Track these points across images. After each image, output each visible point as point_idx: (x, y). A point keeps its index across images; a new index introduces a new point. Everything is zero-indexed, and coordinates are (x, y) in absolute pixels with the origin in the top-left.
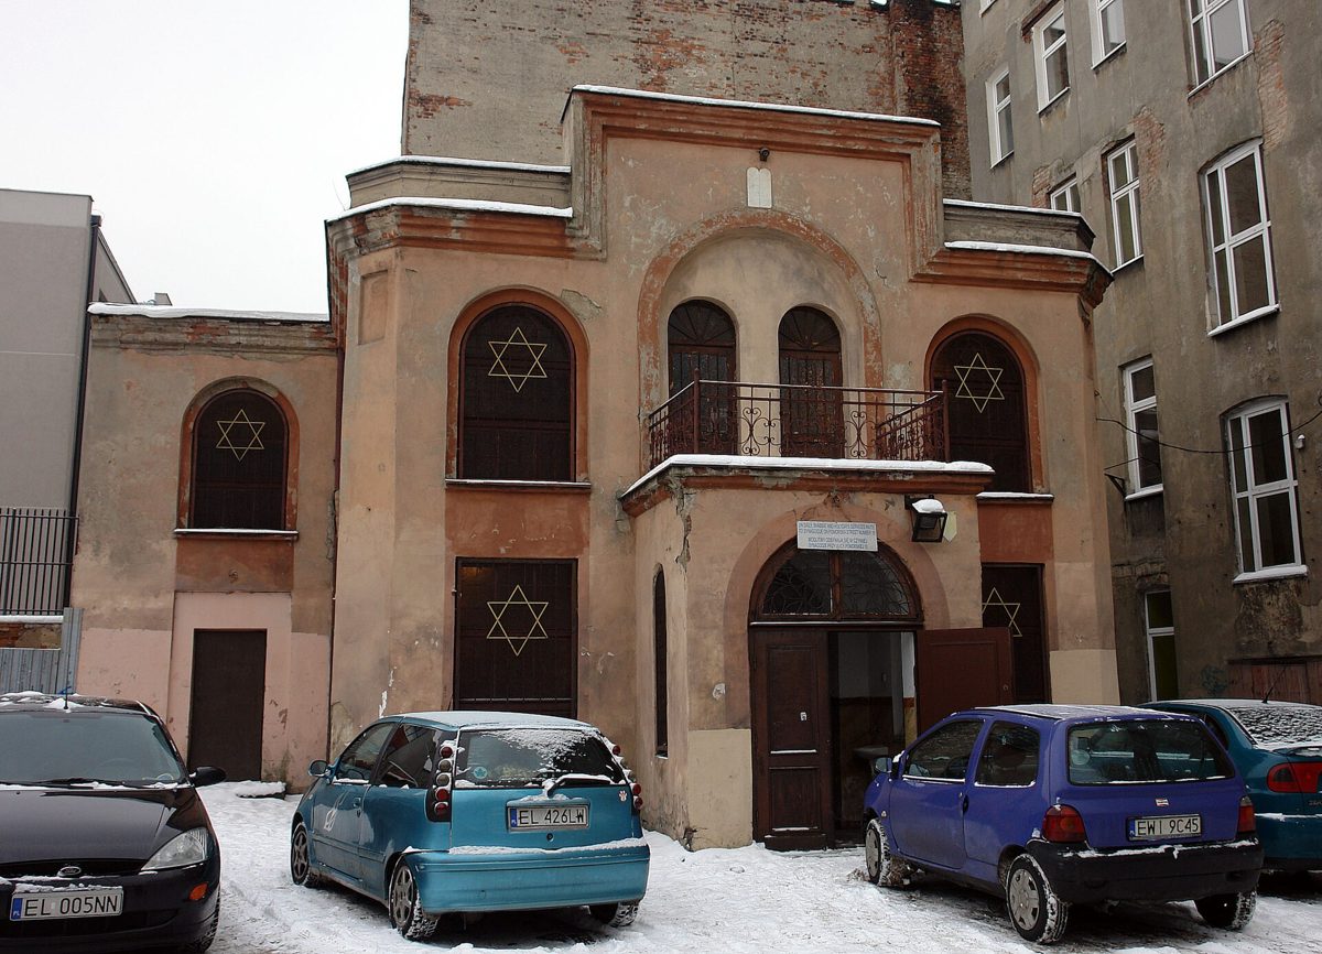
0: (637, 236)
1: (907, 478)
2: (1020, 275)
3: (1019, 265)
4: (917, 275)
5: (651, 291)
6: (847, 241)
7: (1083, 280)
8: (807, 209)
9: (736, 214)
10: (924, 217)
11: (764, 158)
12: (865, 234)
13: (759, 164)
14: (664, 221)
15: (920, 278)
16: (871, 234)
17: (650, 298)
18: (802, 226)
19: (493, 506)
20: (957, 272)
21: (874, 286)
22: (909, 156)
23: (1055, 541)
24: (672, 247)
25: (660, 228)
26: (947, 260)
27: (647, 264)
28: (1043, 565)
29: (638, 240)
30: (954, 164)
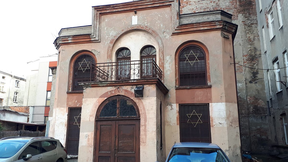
0: (107, 36)
1: (135, 81)
2: (202, 28)
3: (201, 26)
4: (173, 33)
5: (110, 47)
6: (155, 29)
7: (221, 27)
8: (146, 23)
9: (129, 27)
10: (174, 19)
11: (136, 13)
12: (160, 26)
13: (135, 14)
14: (113, 32)
15: (174, 34)
16: (162, 26)
17: (109, 49)
18: (144, 27)
19: (76, 96)
20: (183, 31)
21: (162, 38)
22: (171, 5)
23: (212, 97)
24: (115, 37)
25: (112, 33)
26: (180, 28)
27: (109, 41)
28: (209, 104)
29: (108, 37)
30: (252, 14)
